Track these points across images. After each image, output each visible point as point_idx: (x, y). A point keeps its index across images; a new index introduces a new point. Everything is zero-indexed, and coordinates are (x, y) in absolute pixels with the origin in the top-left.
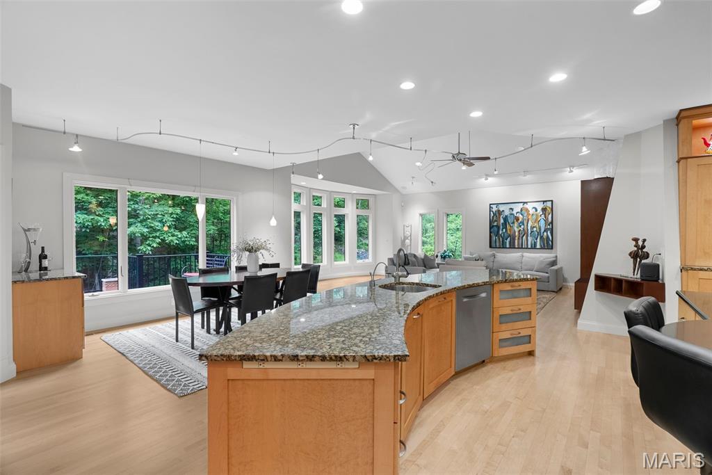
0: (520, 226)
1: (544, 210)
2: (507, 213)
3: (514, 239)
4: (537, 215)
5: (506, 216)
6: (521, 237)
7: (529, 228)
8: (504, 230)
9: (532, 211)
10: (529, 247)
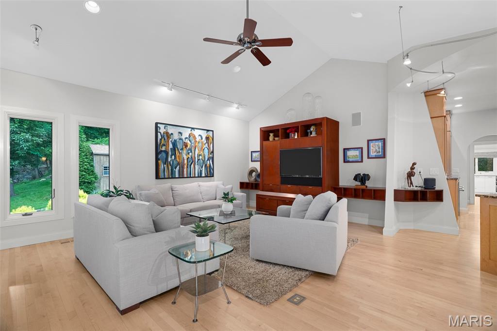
0: (189, 154)
2: (176, 137)
3: (183, 168)
5: (175, 141)
6: (189, 166)
7: (196, 156)
8: (173, 157)
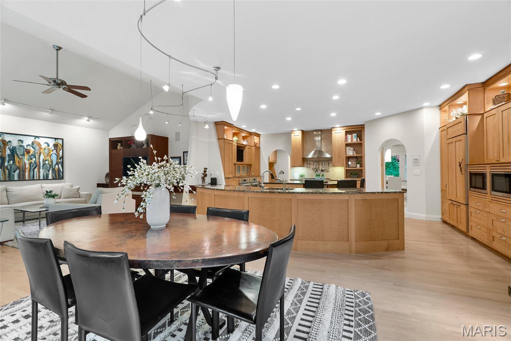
1: (56, 146)
2: (15, 144)
3: (24, 171)
4: (49, 149)
5: (14, 148)
6: (32, 169)
7: (41, 161)
8: (11, 162)
9: (44, 146)
10: (42, 178)
